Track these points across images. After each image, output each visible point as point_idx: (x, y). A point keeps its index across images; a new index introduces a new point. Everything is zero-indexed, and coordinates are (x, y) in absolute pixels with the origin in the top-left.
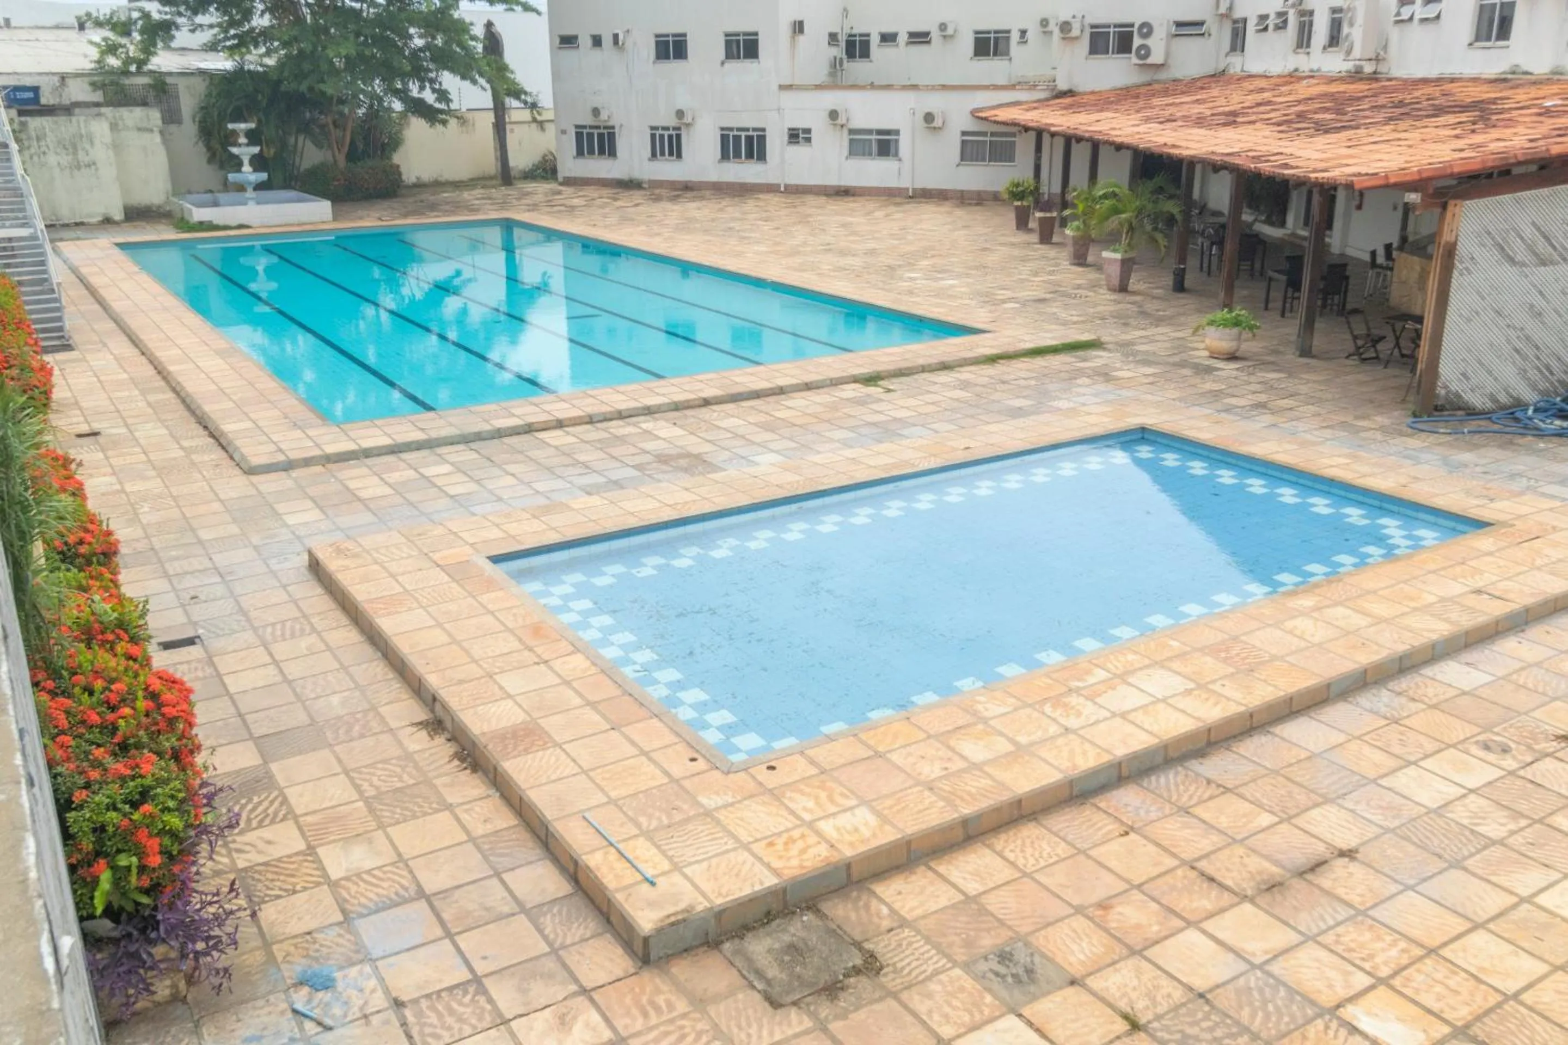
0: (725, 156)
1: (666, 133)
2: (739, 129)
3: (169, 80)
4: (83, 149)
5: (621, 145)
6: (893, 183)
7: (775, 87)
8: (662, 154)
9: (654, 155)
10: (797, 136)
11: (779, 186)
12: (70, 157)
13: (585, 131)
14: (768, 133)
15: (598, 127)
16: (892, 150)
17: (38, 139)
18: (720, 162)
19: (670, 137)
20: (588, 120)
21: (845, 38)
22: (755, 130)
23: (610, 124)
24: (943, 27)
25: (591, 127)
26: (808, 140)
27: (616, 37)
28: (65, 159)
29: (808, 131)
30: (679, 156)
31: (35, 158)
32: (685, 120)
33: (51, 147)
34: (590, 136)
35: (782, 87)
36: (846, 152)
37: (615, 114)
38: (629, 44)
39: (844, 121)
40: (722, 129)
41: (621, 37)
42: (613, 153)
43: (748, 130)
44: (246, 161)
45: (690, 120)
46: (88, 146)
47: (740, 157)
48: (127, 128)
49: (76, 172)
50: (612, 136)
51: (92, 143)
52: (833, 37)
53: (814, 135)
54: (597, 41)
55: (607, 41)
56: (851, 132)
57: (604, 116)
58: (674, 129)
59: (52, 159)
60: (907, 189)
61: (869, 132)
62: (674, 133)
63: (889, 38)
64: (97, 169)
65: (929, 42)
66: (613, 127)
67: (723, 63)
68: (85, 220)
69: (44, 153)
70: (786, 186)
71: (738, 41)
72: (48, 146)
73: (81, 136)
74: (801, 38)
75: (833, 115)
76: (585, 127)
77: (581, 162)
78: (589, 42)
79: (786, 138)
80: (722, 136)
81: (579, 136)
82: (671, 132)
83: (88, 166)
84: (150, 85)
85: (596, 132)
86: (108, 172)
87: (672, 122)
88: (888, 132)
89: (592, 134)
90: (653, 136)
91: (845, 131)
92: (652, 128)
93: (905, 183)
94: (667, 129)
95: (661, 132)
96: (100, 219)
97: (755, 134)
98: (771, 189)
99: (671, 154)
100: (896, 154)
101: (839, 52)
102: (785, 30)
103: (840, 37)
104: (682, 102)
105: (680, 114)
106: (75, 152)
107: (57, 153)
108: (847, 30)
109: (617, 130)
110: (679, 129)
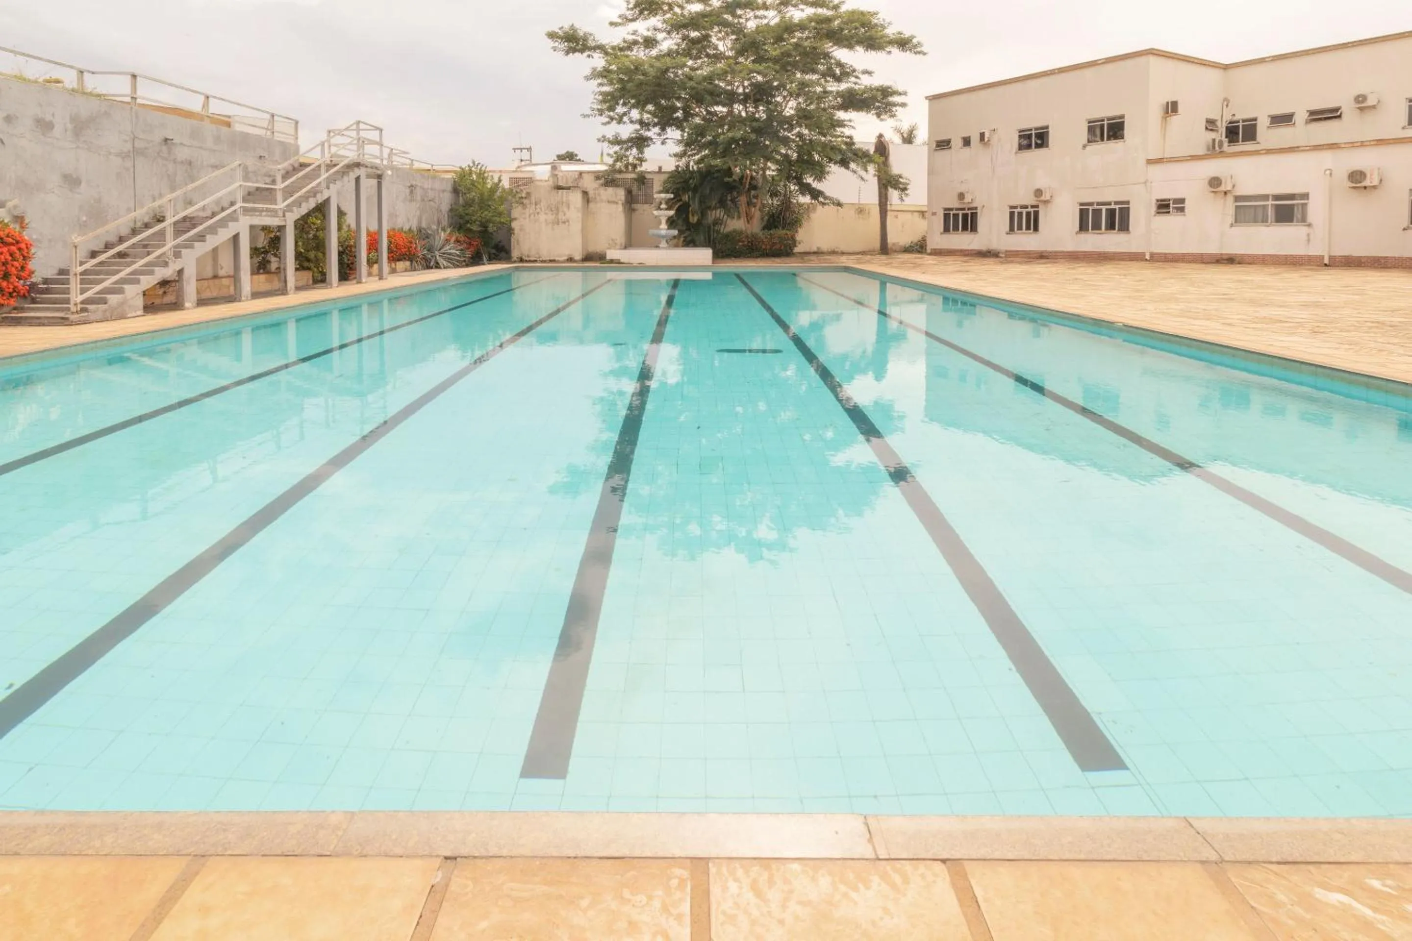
0: (1083, 227)
1: (1024, 211)
2: (1098, 204)
3: (648, 176)
4: (563, 211)
5: (982, 222)
6: (1299, 250)
7: (1142, 162)
8: (1020, 228)
9: (1012, 229)
10: (1168, 206)
11: (1144, 254)
12: (554, 216)
13: (951, 213)
14: (1132, 206)
15: (963, 209)
16: (1297, 214)
17: (536, 205)
18: (1077, 233)
19: (1028, 214)
20: (955, 204)
21: (1225, 125)
22: (1116, 203)
23: (974, 205)
24: (1360, 99)
25: (957, 209)
26: (1182, 210)
27: (982, 135)
28: (551, 217)
29: (1182, 201)
30: (1036, 229)
31: (532, 216)
32: (1043, 198)
33: (543, 209)
34: (956, 216)
35: (1150, 162)
36: (1230, 219)
37: (978, 198)
38: (994, 141)
39: (1229, 188)
40: (1081, 204)
41: (987, 136)
42: (974, 229)
43: (1109, 204)
44: (664, 221)
45: (1048, 198)
46: (565, 209)
47: (1100, 229)
48: (602, 201)
49: (556, 226)
50: (974, 216)
51: (568, 207)
52: (1211, 125)
53: (1187, 205)
54: (967, 142)
55: (975, 139)
56: (1237, 198)
57: (968, 199)
58: (1032, 207)
59: (542, 217)
60: (1322, 257)
61: (1265, 197)
62: (1032, 210)
63: (1283, 120)
64: (569, 225)
65: (1340, 117)
66: (976, 208)
67: (1084, 147)
68: (557, 259)
69: (538, 213)
70: (1152, 255)
71: (1102, 126)
72: (541, 209)
73: (563, 203)
74: (1174, 120)
75: (1215, 182)
76: (951, 209)
77: (947, 236)
78: (960, 143)
79: (1154, 209)
80: (1081, 211)
81: (946, 217)
82: (1029, 209)
83: (564, 222)
84: (635, 179)
85: (961, 213)
86: (576, 227)
87: (1030, 200)
88: (1292, 197)
89: (958, 215)
90: (1012, 214)
91: (1230, 199)
92: (1011, 207)
93: (1318, 249)
94: (1026, 207)
95: (1019, 210)
96: (566, 258)
97: (1117, 207)
98: (1136, 257)
99: (1028, 228)
100: (1303, 219)
101: (1220, 135)
102: (1155, 112)
103: (1219, 124)
104: (1041, 182)
105: (1038, 193)
106: (557, 214)
107: (546, 214)
108: (1228, 117)
109: (979, 211)
110: (1037, 206)
